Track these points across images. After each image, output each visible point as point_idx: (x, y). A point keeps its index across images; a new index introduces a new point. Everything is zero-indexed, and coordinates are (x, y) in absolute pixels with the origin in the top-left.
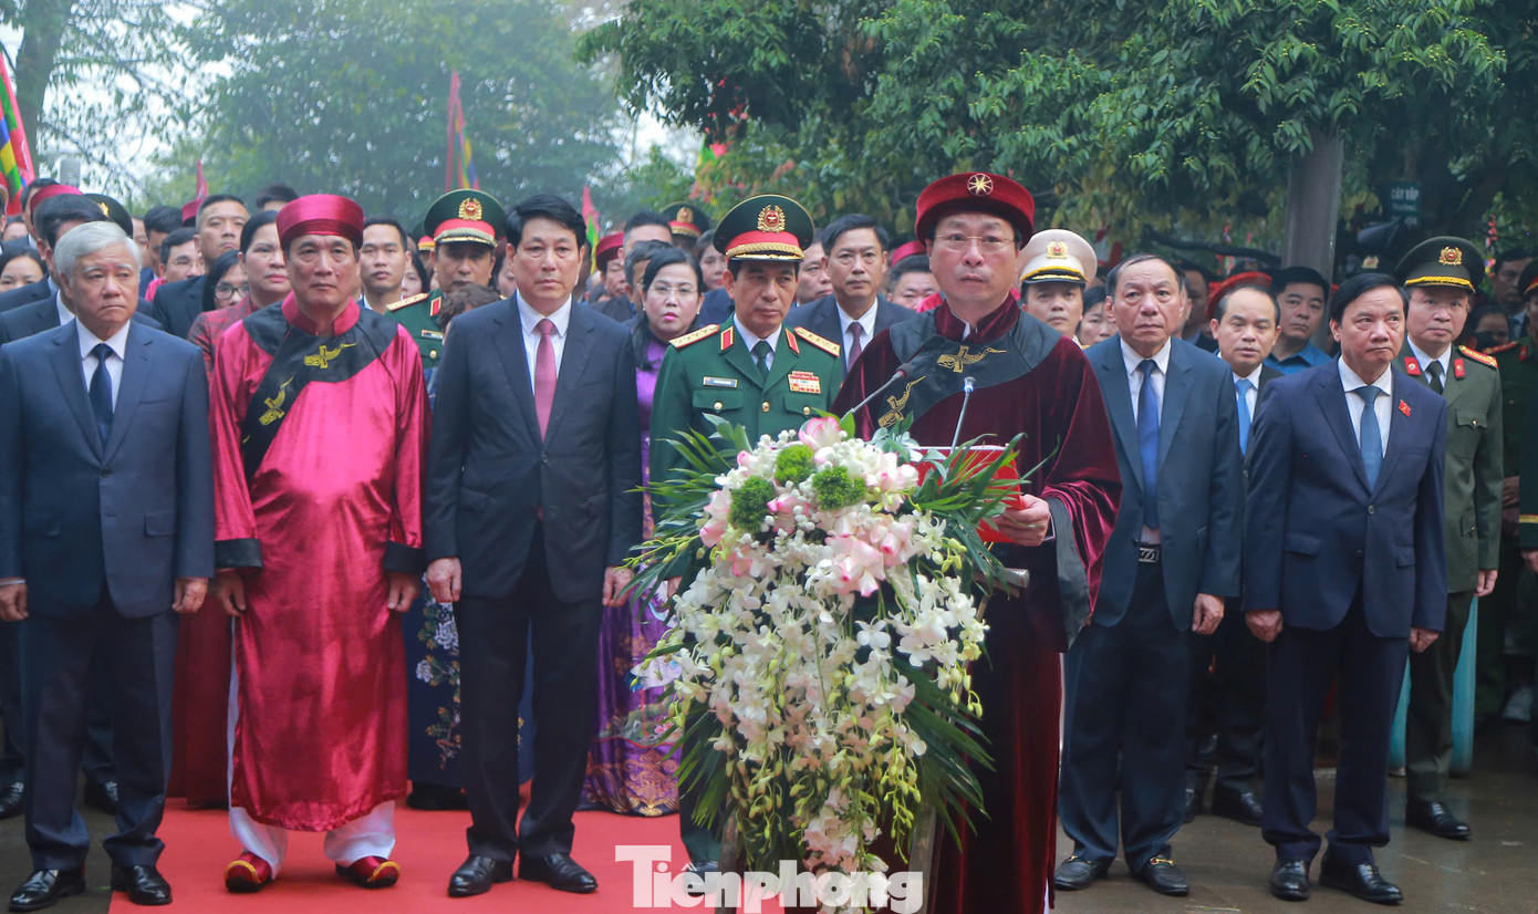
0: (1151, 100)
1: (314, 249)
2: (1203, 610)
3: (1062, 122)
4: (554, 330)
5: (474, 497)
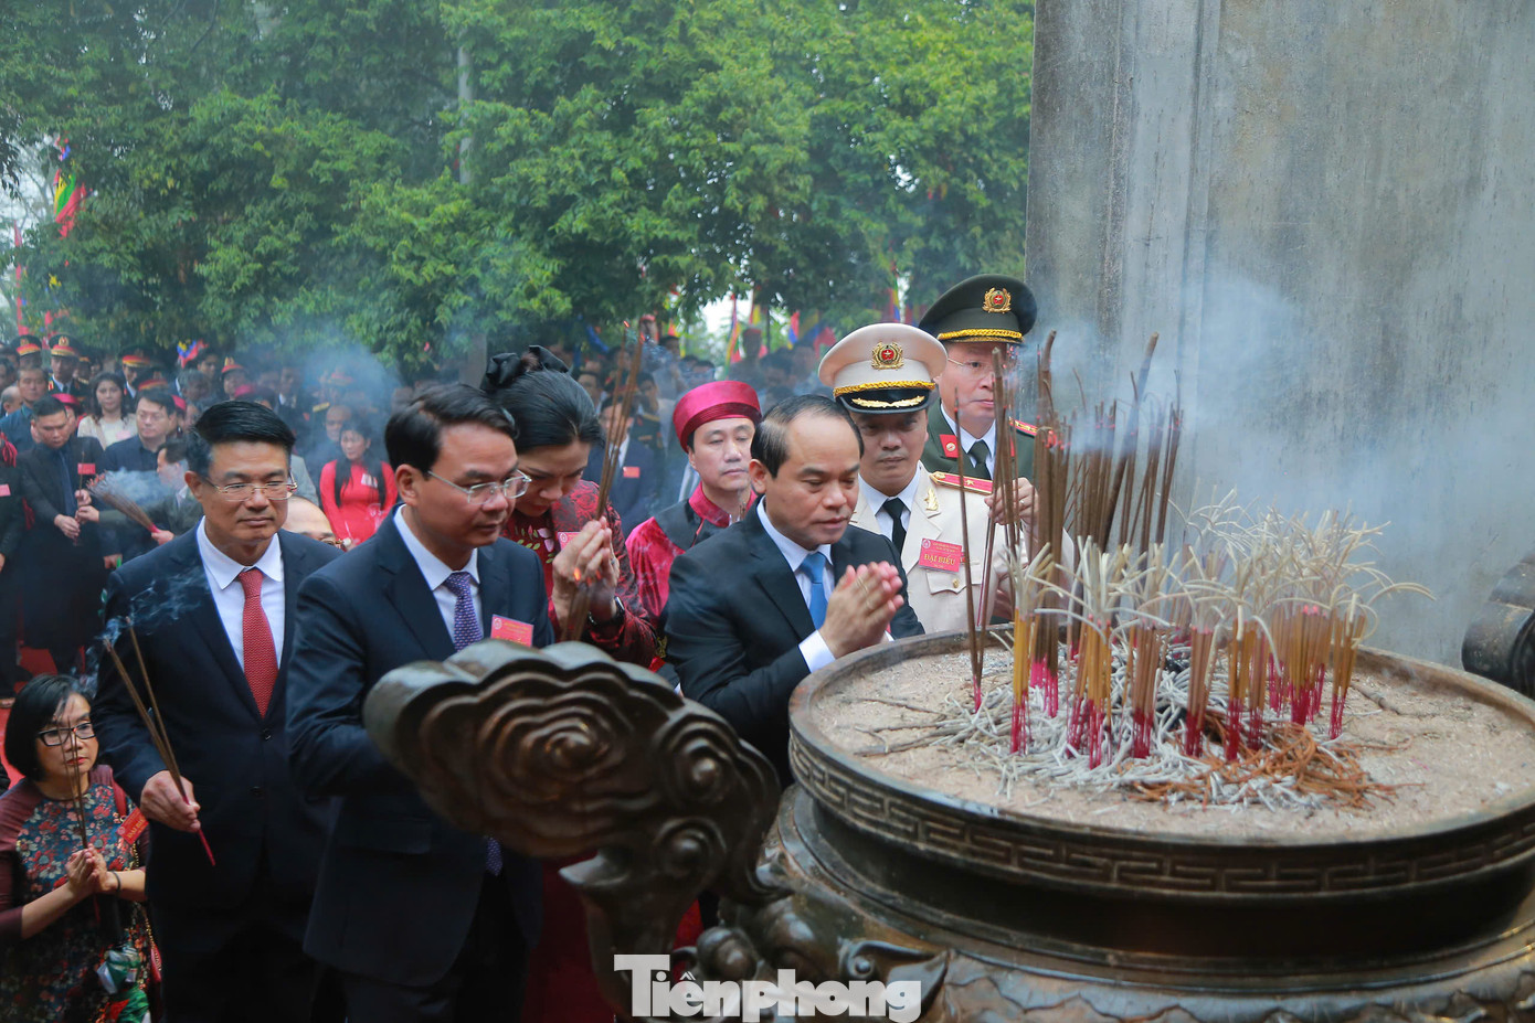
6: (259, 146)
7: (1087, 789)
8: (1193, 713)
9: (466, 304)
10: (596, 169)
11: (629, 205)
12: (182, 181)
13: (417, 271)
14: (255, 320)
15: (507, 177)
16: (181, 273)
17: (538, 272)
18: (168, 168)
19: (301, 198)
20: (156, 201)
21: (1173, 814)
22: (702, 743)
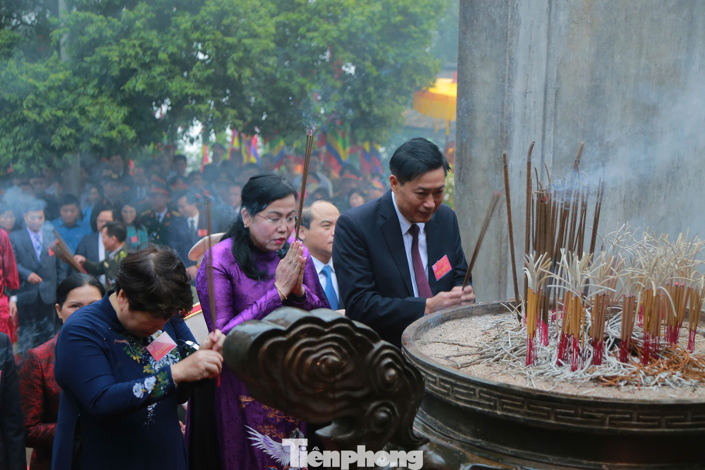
0: (15, 145)
7: (573, 381)
8: (624, 340)
9: (71, 134)
10: (149, 53)
11: (169, 74)
13: (39, 114)
15: (94, 57)
17: (115, 115)
21: (624, 392)
22: (389, 360)
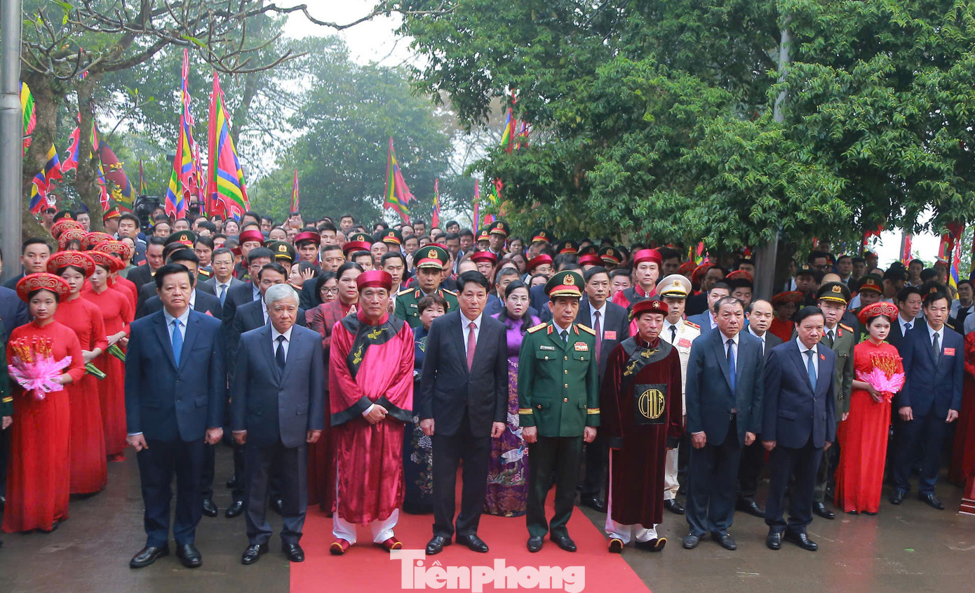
0: (709, 215)
1: (372, 293)
2: (748, 438)
3: (671, 219)
4: (476, 327)
5: (441, 394)
6: (638, 92)
9: (774, 206)
10: (881, 113)
12: (587, 118)
13: (741, 178)
14: (621, 211)
15: (815, 116)
16: (577, 180)
17: (830, 186)
18: (578, 110)
19: (662, 130)
20: (567, 131)
